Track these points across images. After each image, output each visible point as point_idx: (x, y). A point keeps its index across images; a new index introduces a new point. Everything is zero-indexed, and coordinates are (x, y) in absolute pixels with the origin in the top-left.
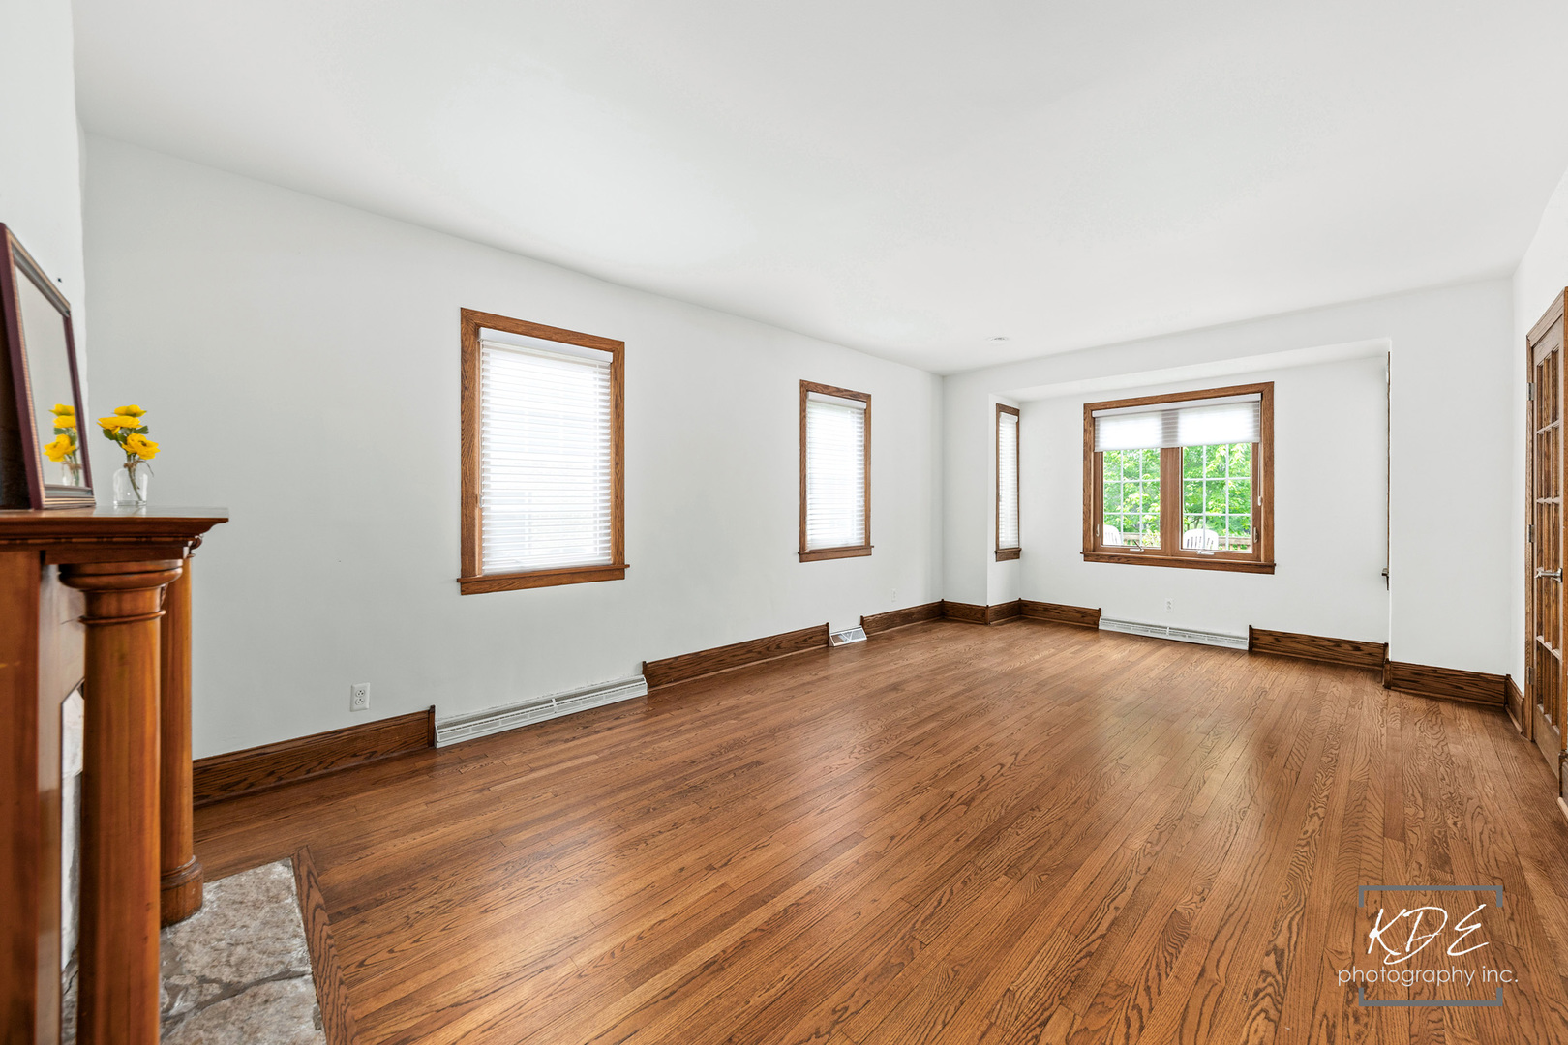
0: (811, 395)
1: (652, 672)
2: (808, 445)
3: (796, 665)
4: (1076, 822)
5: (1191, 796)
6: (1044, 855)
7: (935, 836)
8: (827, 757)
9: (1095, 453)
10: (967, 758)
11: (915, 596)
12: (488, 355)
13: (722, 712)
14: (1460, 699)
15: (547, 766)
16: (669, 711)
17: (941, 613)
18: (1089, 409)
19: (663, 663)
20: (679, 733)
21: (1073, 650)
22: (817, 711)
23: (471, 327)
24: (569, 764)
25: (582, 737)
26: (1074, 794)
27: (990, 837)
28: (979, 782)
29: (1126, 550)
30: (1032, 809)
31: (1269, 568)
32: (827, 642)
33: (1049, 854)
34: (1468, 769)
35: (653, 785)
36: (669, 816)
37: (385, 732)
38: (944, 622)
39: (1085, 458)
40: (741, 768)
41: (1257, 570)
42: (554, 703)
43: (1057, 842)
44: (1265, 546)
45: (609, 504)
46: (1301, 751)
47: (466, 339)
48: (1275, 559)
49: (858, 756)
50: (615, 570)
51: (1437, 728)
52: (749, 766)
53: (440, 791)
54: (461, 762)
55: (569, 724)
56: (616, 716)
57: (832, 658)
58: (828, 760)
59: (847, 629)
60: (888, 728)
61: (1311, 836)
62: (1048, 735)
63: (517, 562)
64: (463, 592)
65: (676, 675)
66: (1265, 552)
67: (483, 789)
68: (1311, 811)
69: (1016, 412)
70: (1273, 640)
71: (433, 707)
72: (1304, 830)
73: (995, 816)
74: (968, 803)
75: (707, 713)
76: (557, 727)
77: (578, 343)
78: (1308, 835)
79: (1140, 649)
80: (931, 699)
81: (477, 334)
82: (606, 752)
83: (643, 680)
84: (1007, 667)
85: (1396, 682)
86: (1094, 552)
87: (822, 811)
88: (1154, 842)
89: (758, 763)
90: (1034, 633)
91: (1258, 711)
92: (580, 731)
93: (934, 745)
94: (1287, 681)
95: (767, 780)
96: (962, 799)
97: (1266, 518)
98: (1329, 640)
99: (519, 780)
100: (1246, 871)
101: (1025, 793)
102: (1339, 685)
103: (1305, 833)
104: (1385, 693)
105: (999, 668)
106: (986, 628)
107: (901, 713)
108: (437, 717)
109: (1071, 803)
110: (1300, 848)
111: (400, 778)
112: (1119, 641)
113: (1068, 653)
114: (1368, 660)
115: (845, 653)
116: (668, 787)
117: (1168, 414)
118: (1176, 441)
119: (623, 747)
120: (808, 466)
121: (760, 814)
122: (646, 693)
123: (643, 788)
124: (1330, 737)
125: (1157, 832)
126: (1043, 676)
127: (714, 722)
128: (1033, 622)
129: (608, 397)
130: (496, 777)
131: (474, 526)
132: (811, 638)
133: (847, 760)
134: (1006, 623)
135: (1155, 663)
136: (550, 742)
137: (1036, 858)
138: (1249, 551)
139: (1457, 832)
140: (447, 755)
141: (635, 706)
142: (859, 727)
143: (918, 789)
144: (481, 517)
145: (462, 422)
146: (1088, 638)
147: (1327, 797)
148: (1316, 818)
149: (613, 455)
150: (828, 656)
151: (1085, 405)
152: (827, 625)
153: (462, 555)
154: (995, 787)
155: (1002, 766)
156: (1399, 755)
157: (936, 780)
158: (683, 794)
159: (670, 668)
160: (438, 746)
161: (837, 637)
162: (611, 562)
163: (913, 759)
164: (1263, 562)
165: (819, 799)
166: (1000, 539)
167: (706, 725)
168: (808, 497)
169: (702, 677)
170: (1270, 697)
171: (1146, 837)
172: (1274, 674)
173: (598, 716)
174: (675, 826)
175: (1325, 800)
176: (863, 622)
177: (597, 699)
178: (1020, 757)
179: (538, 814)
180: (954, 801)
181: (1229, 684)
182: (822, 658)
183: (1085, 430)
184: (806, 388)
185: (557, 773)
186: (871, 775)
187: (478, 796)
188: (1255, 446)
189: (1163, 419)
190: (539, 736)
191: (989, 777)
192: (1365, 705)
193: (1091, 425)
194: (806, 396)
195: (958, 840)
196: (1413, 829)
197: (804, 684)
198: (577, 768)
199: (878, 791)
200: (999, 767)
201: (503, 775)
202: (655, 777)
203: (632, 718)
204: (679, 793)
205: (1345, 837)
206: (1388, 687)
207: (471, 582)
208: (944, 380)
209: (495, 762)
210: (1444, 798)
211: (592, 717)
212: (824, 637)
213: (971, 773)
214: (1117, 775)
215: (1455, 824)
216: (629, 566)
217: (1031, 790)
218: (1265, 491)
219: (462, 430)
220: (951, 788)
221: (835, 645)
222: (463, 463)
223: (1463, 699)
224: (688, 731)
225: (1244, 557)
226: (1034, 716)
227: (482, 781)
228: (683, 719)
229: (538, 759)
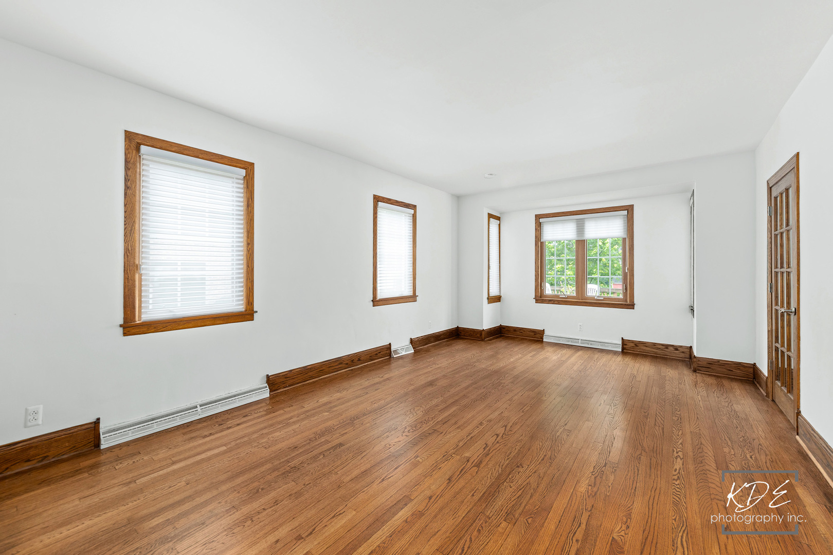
0: (380, 203)
1: (274, 382)
2: (378, 235)
3: (370, 371)
4: (545, 473)
5: (609, 449)
6: (528, 502)
7: (458, 493)
8: (388, 437)
9: (541, 242)
10: (476, 432)
11: (442, 325)
12: (148, 165)
13: (319, 407)
14: (731, 377)
15: (185, 459)
16: (283, 408)
17: (457, 335)
18: (538, 217)
19: (281, 375)
20: (288, 425)
21: (531, 354)
22: (382, 402)
23: (133, 145)
24: (203, 456)
25: (217, 433)
26: (542, 453)
27: (493, 491)
28: (484, 449)
29: (557, 296)
30: (518, 467)
31: (631, 306)
32: (390, 354)
33: (531, 501)
34: (747, 420)
35: (263, 469)
36: (273, 494)
37: (56, 441)
38: (459, 339)
39: (536, 245)
40: (329, 450)
41: (626, 307)
42: (199, 408)
43: (535, 490)
44: (630, 294)
45: (242, 271)
46: (661, 414)
47: (129, 153)
48: (635, 301)
49: (408, 434)
50: (247, 315)
51: (724, 394)
52: (334, 448)
53: (94, 486)
54: (119, 459)
55: (209, 423)
56: (245, 414)
57: (393, 365)
58: (388, 439)
59: (402, 346)
60: (427, 412)
61: (679, 473)
62: (523, 412)
63: (171, 311)
64: (125, 334)
65: (291, 382)
66: (630, 297)
67: (130, 482)
68: (676, 455)
69: (498, 218)
70: (634, 346)
71: (98, 419)
72: (674, 468)
73: (495, 474)
74: (478, 465)
75: (309, 408)
76: (200, 426)
77: (219, 161)
78: (677, 471)
79: (566, 352)
80: (453, 391)
81: (138, 150)
82: (233, 444)
83: (266, 387)
84: (495, 367)
85: (699, 368)
86: (540, 298)
87: (383, 480)
88: (593, 485)
89: (341, 445)
90: (509, 345)
91: (633, 389)
92: (217, 428)
93: (456, 423)
94: (644, 369)
95: (346, 458)
96: (475, 463)
97: (630, 279)
98: (663, 345)
99: (161, 473)
100: (649, 501)
101: (513, 454)
102: (671, 371)
103: (676, 469)
104: (694, 374)
105: (491, 368)
106: (483, 343)
107: (435, 402)
108: (101, 425)
109: (540, 459)
110: (674, 482)
111: (64, 477)
112: (554, 348)
113: (528, 357)
114: (682, 355)
115: (401, 362)
116: (275, 469)
117: (579, 221)
118: (583, 236)
119: (246, 439)
120: (378, 247)
121: (339, 487)
122: (268, 395)
123: (255, 472)
124: (674, 403)
125: (593, 477)
126: (516, 372)
127: (313, 415)
128: (508, 338)
129: (242, 200)
130: (143, 471)
131: (135, 287)
132: (380, 353)
133: (401, 438)
134: (494, 339)
135: (575, 360)
136: (192, 438)
137: (523, 505)
138: (621, 296)
139: (753, 462)
140: (109, 454)
141: (260, 406)
142: (409, 413)
143: (446, 457)
144: (140, 280)
145: (125, 212)
146: (539, 347)
147: (681, 444)
148: (679, 459)
149: (245, 238)
150: (390, 364)
151: (536, 215)
152: (390, 344)
153: (124, 307)
154: (494, 452)
155: (498, 435)
156: (711, 412)
157: (458, 449)
158: (285, 474)
159: (286, 378)
160: (102, 447)
161: (395, 351)
162: (244, 310)
163: (443, 434)
164: (628, 303)
165: (381, 471)
166: (490, 291)
167: (307, 417)
168: (378, 266)
169: (308, 382)
170: (638, 379)
171: (587, 481)
172: (637, 365)
173: (231, 415)
174: (276, 503)
175: (681, 446)
176: (412, 341)
177: (232, 403)
178: (508, 428)
179: (171, 501)
180: (469, 464)
181: (616, 372)
182: (387, 365)
183: (536, 229)
184: (377, 199)
185: (193, 464)
186: (416, 449)
187: (125, 489)
188: (624, 239)
189: (577, 224)
190: (184, 434)
191: (490, 444)
192: (686, 382)
193: (539, 227)
194: (377, 204)
195: (473, 495)
196: (731, 463)
197: (375, 384)
198: (209, 459)
199: (421, 461)
200: (496, 436)
201: (149, 469)
202: (266, 462)
203: (256, 415)
204: (284, 473)
205: (697, 471)
206: (695, 371)
207: (131, 326)
208: (458, 198)
209: (146, 458)
210: (741, 440)
211: (227, 416)
212: (388, 352)
213: (479, 442)
214: (565, 437)
215: (751, 457)
216: (257, 312)
217: (516, 452)
218: (629, 264)
219: (125, 217)
220: (467, 455)
221: (395, 356)
222: (126, 241)
223: (733, 377)
224: (294, 423)
225: (619, 300)
226: (514, 399)
227: (131, 475)
228: (292, 414)
229: (180, 453)
